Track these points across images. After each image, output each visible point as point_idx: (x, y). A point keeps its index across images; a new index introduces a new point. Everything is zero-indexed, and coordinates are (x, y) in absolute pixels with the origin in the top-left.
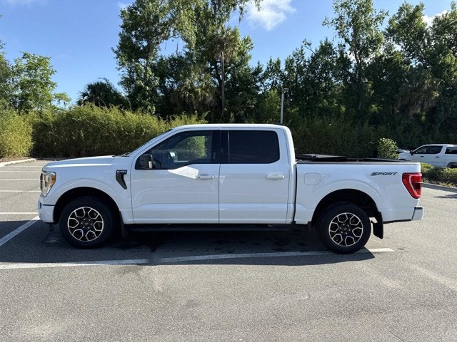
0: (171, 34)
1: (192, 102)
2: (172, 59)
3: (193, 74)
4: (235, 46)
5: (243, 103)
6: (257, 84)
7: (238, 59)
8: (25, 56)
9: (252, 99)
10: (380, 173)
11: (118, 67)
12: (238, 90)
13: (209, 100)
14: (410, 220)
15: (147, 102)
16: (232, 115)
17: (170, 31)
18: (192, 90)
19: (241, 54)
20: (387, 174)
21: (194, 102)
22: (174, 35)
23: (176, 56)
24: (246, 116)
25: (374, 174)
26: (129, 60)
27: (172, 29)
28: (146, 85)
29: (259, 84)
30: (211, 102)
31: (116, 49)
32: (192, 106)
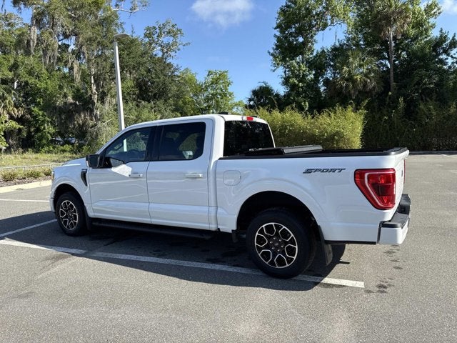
0: (329, 22)
1: (349, 92)
2: (335, 49)
3: (351, 60)
4: (407, 17)
5: (418, 83)
6: (441, 57)
7: (413, 32)
8: (210, 73)
9: (430, 77)
10: (316, 170)
11: (273, 68)
12: (414, 68)
13: (371, 87)
14: (374, 243)
15: (300, 99)
16: (401, 99)
17: (326, 20)
18: (350, 79)
19: (418, 24)
20: (327, 170)
21: (352, 92)
22: (332, 23)
23: (337, 44)
24: (422, 99)
25: (308, 171)
26: (283, 60)
27: (329, 17)
28: (299, 81)
29: (444, 56)
30: (374, 87)
31: (272, 51)
32: (350, 95)
